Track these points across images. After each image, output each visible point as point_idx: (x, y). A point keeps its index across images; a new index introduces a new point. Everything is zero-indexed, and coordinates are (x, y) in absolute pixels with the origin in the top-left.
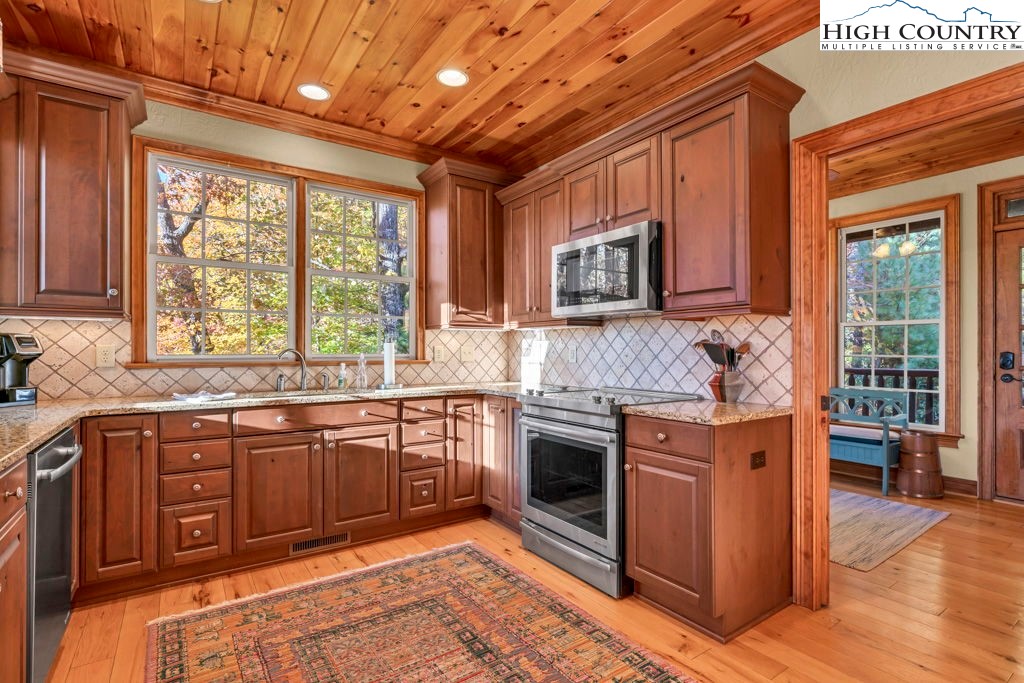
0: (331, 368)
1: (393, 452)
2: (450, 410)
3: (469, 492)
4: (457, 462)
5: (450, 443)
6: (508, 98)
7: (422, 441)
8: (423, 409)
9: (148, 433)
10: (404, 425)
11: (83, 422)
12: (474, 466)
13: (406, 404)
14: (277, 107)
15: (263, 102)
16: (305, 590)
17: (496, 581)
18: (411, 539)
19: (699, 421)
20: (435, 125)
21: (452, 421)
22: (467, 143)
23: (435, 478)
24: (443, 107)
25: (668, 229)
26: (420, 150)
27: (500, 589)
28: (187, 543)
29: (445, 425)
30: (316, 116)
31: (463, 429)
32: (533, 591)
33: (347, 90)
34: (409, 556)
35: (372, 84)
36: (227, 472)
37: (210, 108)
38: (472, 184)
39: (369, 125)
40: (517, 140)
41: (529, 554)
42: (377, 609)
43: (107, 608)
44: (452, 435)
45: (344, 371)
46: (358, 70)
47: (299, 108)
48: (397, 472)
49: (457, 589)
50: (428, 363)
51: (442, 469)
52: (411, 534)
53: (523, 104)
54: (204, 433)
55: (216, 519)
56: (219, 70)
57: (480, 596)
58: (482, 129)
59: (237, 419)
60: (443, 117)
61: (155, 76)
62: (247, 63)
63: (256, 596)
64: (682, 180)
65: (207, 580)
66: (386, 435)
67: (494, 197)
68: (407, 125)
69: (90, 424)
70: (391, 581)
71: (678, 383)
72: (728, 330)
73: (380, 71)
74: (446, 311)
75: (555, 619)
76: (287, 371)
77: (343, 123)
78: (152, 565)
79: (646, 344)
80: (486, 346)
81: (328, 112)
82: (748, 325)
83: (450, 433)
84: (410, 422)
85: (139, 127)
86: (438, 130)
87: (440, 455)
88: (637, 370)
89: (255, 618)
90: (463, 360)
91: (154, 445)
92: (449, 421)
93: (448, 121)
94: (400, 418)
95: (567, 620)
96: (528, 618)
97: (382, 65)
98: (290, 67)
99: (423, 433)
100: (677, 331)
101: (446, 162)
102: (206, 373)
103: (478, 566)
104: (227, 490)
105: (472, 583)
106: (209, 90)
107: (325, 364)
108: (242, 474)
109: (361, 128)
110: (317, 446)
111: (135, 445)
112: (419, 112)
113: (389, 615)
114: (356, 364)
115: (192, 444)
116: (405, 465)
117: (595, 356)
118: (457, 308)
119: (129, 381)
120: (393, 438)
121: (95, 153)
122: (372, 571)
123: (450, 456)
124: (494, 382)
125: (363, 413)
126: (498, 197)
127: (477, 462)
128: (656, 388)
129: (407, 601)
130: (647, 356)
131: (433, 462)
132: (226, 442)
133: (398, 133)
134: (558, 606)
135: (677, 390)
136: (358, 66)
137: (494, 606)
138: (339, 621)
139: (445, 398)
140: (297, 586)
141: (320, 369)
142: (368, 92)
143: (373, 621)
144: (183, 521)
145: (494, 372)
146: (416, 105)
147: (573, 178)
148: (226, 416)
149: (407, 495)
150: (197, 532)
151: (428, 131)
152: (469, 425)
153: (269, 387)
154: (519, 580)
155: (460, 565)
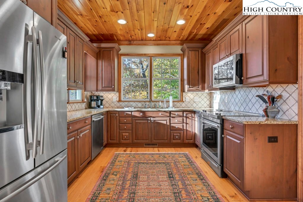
0: (158, 103)
1: (168, 125)
2: (185, 115)
3: (190, 139)
4: (187, 130)
5: (185, 124)
6: (199, 23)
7: (176, 123)
8: (176, 114)
9: (117, 115)
10: (171, 118)
11: (107, 112)
12: (192, 132)
13: (172, 112)
14: (145, 40)
15: (142, 40)
16: (143, 154)
17: (187, 163)
18: (173, 149)
19: (240, 122)
20: (183, 35)
21: (185, 118)
22: (194, 37)
23: (180, 133)
24: (182, 30)
25: (244, 56)
26: (181, 42)
27: (187, 165)
28: (124, 139)
29: (183, 119)
30: (154, 40)
31: (189, 121)
32: (195, 168)
33: (158, 33)
34: (169, 152)
35: (162, 29)
36: (131, 125)
37: (132, 44)
38: (194, 49)
39: (166, 39)
40: (209, 33)
41: (202, 159)
42: (155, 161)
43: (111, 149)
44: (185, 122)
45: (160, 103)
46: (158, 28)
47: (150, 39)
48: (169, 130)
49: (175, 162)
50: (184, 102)
51: (182, 131)
52: (174, 147)
53: (205, 23)
54: (126, 116)
55: (129, 134)
56: (132, 36)
57: (180, 165)
58: (196, 33)
59: (133, 113)
60: (183, 33)
61: (122, 40)
62: (136, 33)
63: (134, 153)
64: (248, 38)
65: (128, 147)
66: (167, 120)
67: (202, 51)
68: (176, 37)
69: (108, 112)
70: (161, 157)
71: (257, 110)
72: (274, 90)
73: (163, 26)
74: (186, 87)
75: (196, 176)
76: (148, 103)
77: (160, 40)
78: (118, 142)
79: (247, 96)
80: (203, 97)
81: (156, 39)
82: (281, 88)
83: (185, 121)
84: (172, 117)
85: (120, 52)
86: (184, 36)
87: (182, 128)
88: (245, 105)
89: (131, 156)
90: (195, 101)
91: (118, 118)
92: (185, 119)
93: (186, 33)
94: (170, 116)
95: (199, 178)
96: (189, 174)
97: (162, 25)
98: (144, 31)
99: (176, 121)
100: (257, 91)
101: (186, 45)
102: (131, 103)
103: (185, 159)
104: (131, 129)
105: (180, 162)
106: (132, 40)
107: (156, 102)
108: (134, 126)
109: (165, 40)
110: (149, 121)
111: (115, 117)
112: (177, 33)
113: (156, 163)
114: (163, 102)
115: (124, 118)
116: (171, 129)
117: (233, 100)
118: (189, 86)
119: (118, 104)
120: (168, 121)
121: (110, 59)
122: (159, 153)
123: (185, 128)
124: (205, 108)
125: (160, 114)
126: (203, 51)
127: (193, 131)
128: (250, 111)
129: (162, 162)
130: (248, 100)
131: (179, 129)
132: (131, 118)
133: (174, 39)
134: (199, 174)
135: (257, 112)
136: (157, 27)
137: (182, 168)
138: (145, 161)
139: (183, 111)
140: (142, 153)
141: (155, 103)
142: (163, 32)
143: (152, 163)
144: (123, 134)
145: (205, 105)
146: (175, 31)
147: (220, 42)
148: (131, 113)
149: (172, 137)
150: (125, 137)
151: (182, 37)
152: (191, 120)
153: (144, 107)
154: (193, 165)
155: (180, 157)
